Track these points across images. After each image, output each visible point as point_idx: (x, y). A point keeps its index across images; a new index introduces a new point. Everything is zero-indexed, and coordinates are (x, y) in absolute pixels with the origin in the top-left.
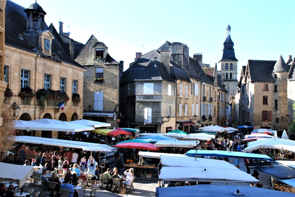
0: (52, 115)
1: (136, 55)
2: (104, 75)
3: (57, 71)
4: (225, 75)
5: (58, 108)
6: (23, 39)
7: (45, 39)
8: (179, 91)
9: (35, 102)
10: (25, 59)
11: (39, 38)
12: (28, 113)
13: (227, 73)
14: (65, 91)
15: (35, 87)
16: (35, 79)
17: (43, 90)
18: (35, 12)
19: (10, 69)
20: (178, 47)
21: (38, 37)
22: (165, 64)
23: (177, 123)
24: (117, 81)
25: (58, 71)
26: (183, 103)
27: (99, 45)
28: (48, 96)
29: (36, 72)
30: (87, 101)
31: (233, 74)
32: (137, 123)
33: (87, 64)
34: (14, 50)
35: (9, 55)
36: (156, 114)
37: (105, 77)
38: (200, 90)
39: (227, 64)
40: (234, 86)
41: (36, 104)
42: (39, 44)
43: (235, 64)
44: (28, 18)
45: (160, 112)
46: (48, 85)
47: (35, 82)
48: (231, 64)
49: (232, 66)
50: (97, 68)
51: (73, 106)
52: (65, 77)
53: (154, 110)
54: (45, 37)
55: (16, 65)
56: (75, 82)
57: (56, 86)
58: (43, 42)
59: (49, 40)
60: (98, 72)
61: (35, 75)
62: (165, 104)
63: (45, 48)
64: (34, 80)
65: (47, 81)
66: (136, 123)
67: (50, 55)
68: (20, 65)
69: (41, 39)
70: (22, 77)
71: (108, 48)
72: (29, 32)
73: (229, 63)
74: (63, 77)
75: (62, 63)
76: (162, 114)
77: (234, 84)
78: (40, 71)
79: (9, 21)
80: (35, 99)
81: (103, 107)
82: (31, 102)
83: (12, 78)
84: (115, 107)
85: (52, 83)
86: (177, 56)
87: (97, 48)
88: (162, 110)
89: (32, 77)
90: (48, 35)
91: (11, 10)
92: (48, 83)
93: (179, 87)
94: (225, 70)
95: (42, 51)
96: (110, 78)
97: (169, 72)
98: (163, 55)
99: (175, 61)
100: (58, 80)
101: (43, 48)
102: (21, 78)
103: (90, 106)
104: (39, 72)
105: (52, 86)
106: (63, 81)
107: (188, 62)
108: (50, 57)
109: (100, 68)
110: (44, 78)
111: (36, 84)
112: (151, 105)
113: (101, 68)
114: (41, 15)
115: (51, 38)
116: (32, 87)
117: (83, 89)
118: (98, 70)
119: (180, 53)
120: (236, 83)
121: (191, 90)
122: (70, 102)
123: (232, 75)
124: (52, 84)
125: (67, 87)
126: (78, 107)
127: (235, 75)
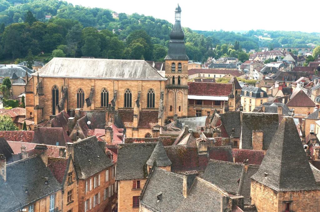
4: (171, 80)
13: (174, 77)
31: (182, 78)
39: (173, 63)
40: (183, 95)
43: (185, 64)
48: (180, 64)
49: (181, 68)
73: (177, 62)
77: (183, 92)
94: (170, 72)
120: (186, 91)
123: (181, 80)
127: (184, 79)
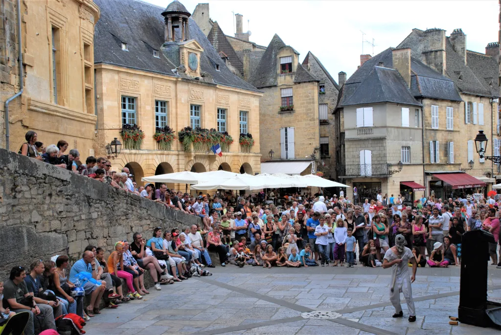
0: (205, 166)
1: (361, 59)
2: (294, 100)
3: (211, 99)
5: (214, 154)
6: (158, 57)
7: (189, 53)
8: (429, 119)
9: (177, 146)
10: (159, 86)
11: (181, 53)
12: (169, 162)
14: (227, 129)
15: (177, 125)
16: (177, 114)
17: (189, 129)
18: (174, 15)
19: (139, 101)
20: (436, 37)
21: (179, 52)
22: (401, 72)
23: (427, 174)
24: (314, 109)
25: (213, 100)
26: (442, 139)
27: (285, 50)
28: (195, 137)
29: (176, 103)
30: (270, 144)
32: (349, 176)
33: (268, 84)
34: (144, 75)
35: (137, 82)
36: (379, 159)
37: (297, 104)
38: (490, 114)
41: (179, 150)
42: (181, 62)
44: (167, 24)
45: (385, 156)
46: (198, 120)
47: (177, 118)
50: (283, 90)
51: (243, 151)
52: (224, 108)
53: (375, 153)
54: (189, 50)
55: (148, 95)
56: (244, 114)
57: (209, 122)
58: (186, 58)
59: (196, 54)
60: (285, 96)
61: (176, 108)
62: (395, 142)
63: (189, 67)
64: (174, 115)
65: (195, 115)
66: (347, 176)
67: (199, 76)
68: (153, 94)
69: (183, 53)
70: (157, 111)
71: (299, 54)
72: (168, 46)
74: (221, 107)
75: (218, 86)
76: (388, 158)
78: (183, 101)
79: (141, 32)
80: (177, 141)
81: (295, 152)
82: (171, 146)
83: (142, 113)
84: (313, 151)
85: (203, 118)
86: (433, 54)
87: (282, 56)
88: (388, 151)
89: (172, 111)
90: (193, 47)
91: (144, 16)
92: (197, 118)
93: (431, 111)
95: (185, 72)
96: (303, 103)
97: (409, 86)
98: (397, 57)
99: (429, 63)
100: (215, 113)
101: (187, 67)
102: (156, 113)
103: (271, 152)
104: (182, 103)
105: (203, 122)
106: (223, 114)
107: (464, 62)
108: (197, 79)
109: (287, 89)
110: (190, 110)
111: (178, 120)
112: (370, 146)
113: (289, 89)
114: (183, 18)
115: (199, 50)
116: (172, 126)
117: (259, 124)
118: (285, 93)
119: (438, 49)
121: (464, 115)
122: (235, 146)
124: (203, 120)
125: (229, 123)
126: (251, 154)
